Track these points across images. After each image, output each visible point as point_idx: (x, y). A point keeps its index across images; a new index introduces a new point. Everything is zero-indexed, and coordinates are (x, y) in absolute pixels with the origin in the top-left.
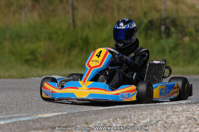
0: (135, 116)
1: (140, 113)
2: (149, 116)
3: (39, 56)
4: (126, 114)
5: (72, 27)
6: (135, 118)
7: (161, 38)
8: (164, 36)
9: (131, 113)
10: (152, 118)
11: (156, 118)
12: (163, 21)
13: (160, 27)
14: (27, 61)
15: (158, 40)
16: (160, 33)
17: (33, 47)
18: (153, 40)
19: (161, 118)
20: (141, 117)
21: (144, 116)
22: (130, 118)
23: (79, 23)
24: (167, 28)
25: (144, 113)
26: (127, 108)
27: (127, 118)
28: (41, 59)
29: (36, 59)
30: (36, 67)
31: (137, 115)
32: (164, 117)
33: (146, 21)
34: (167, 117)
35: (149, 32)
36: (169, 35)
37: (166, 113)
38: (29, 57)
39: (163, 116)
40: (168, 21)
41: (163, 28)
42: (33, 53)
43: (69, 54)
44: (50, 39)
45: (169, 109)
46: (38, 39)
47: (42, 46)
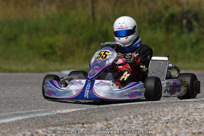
0: (155, 112)
1: (161, 110)
2: (170, 113)
3: (57, 49)
4: (147, 110)
5: (91, 20)
6: (156, 115)
7: (183, 33)
8: (186, 30)
9: (152, 110)
10: (174, 115)
11: (178, 115)
12: (185, 15)
13: (182, 21)
14: (45, 55)
15: (179, 35)
16: (182, 27)
17: (51, 40)
18: (174, 34)
19: (183, 115)
20: (162, 114)
21: (165, 113)
22: (151, 114)
23: (98, 17)
24: (189, 22)
25: (165, 110)
26: (148, 104)
27: (148, 115)
28: (59, 53)
29: (54, 53)
30: (55, 61)
31: (158, 112)
32: (186, 114)
33: (167, 15)
34: (189, 115)
35: (171, 26)
36: (191, 29)
37: (188, 110)
38: (47, 51)
39: (184, 113)
40: (190, 15)
41: (185, 22)
42: (51, 46)
43: (89, 48)
44: (69, 32)
45: (191, 105)
46: (56, 32)
47: (61, 40)
